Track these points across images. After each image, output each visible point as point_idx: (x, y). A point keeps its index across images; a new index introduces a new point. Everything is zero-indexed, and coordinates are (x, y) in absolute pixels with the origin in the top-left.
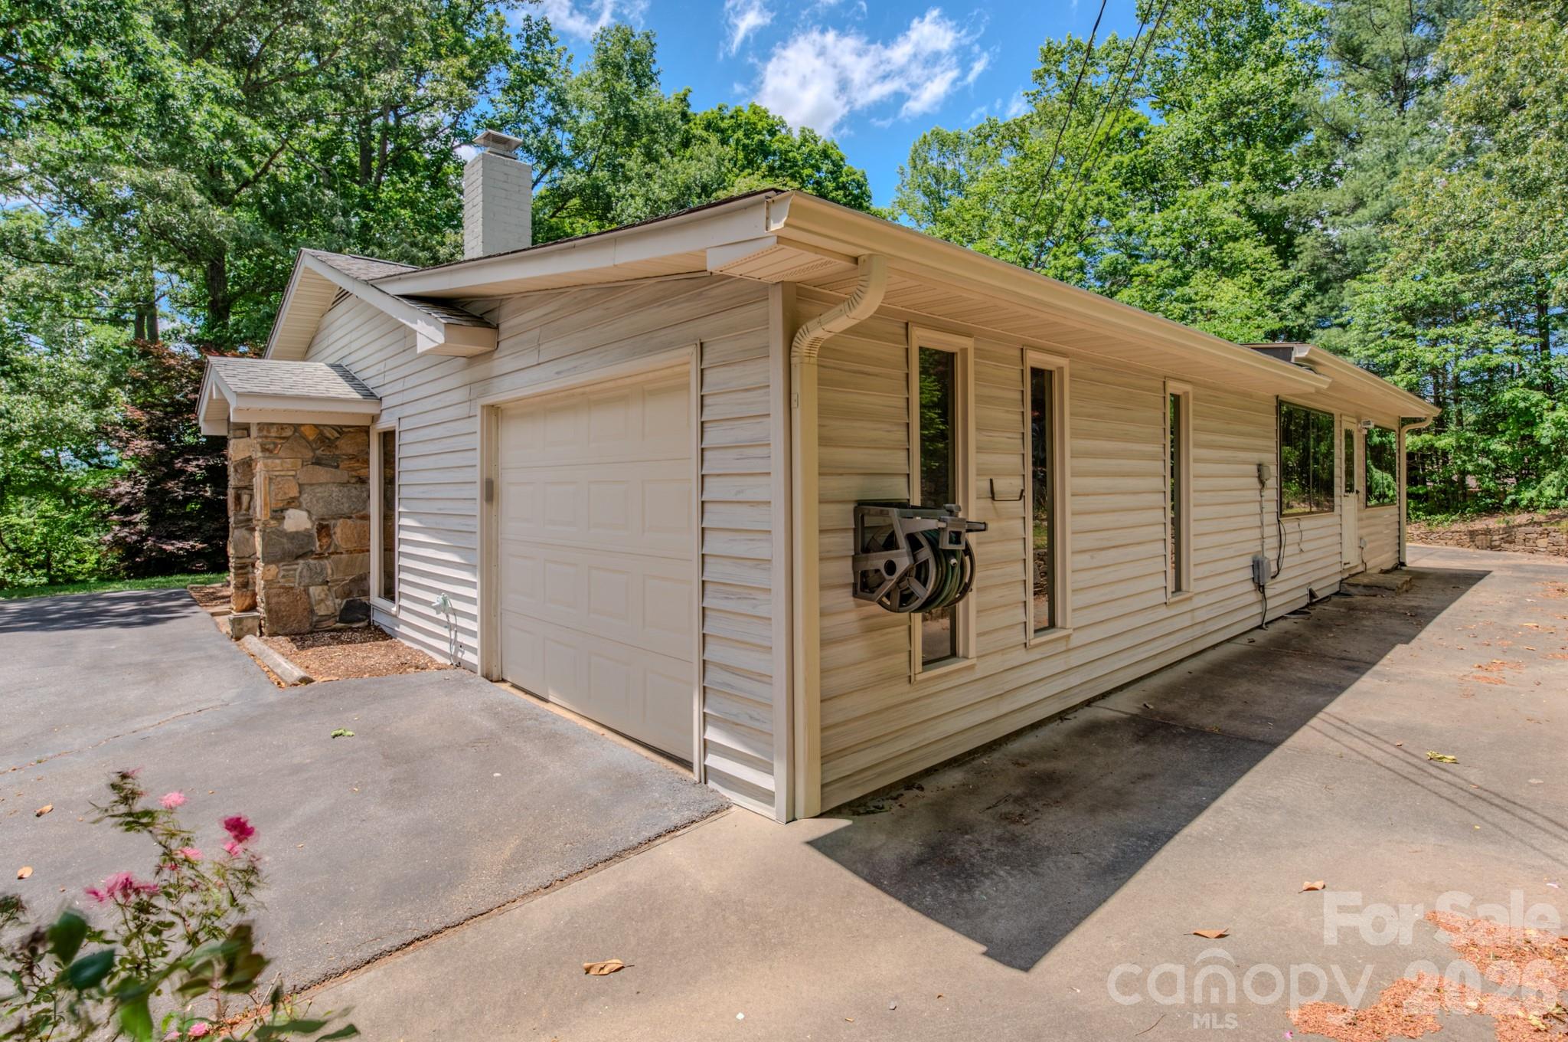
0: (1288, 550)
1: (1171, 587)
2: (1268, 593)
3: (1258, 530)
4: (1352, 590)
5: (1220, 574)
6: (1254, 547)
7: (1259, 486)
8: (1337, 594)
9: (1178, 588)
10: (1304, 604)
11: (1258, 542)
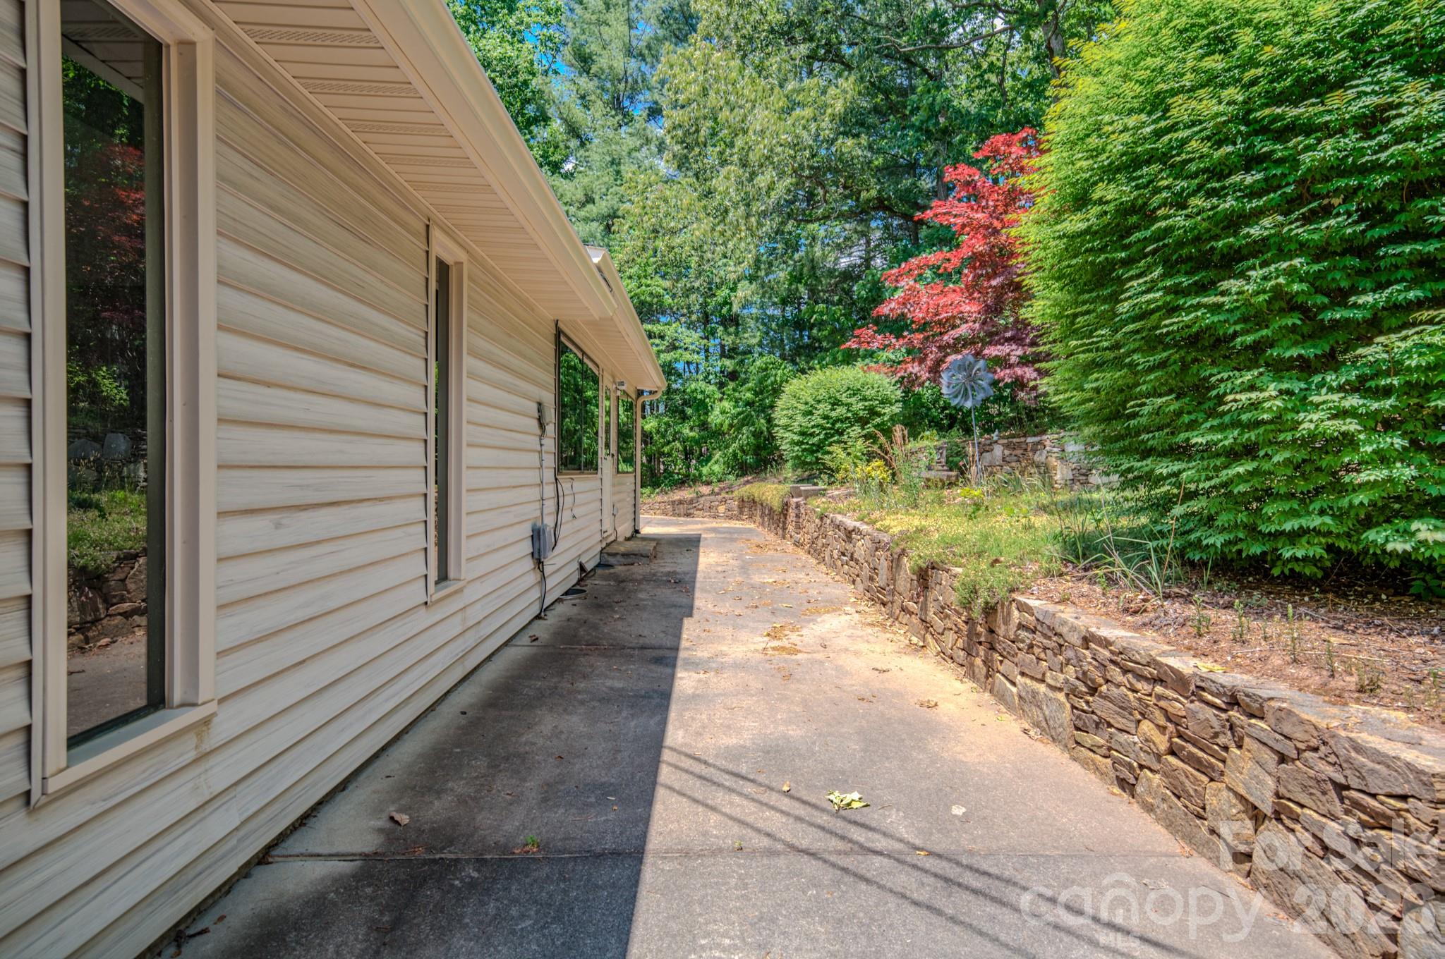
0: (566, 515)
1: (433, 575)
2: (548, 570)
3: (537, 490)
4: (612, 560)
5: (497, 550)
6: (532, 511)
7: (538, 432)
8: (599, 565)
9: (443, 577)
10: (575, 581)
11: (538, 505)
